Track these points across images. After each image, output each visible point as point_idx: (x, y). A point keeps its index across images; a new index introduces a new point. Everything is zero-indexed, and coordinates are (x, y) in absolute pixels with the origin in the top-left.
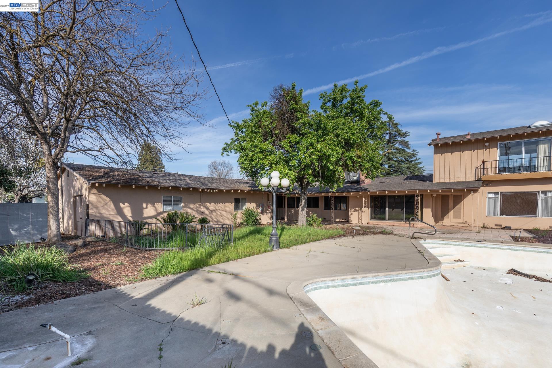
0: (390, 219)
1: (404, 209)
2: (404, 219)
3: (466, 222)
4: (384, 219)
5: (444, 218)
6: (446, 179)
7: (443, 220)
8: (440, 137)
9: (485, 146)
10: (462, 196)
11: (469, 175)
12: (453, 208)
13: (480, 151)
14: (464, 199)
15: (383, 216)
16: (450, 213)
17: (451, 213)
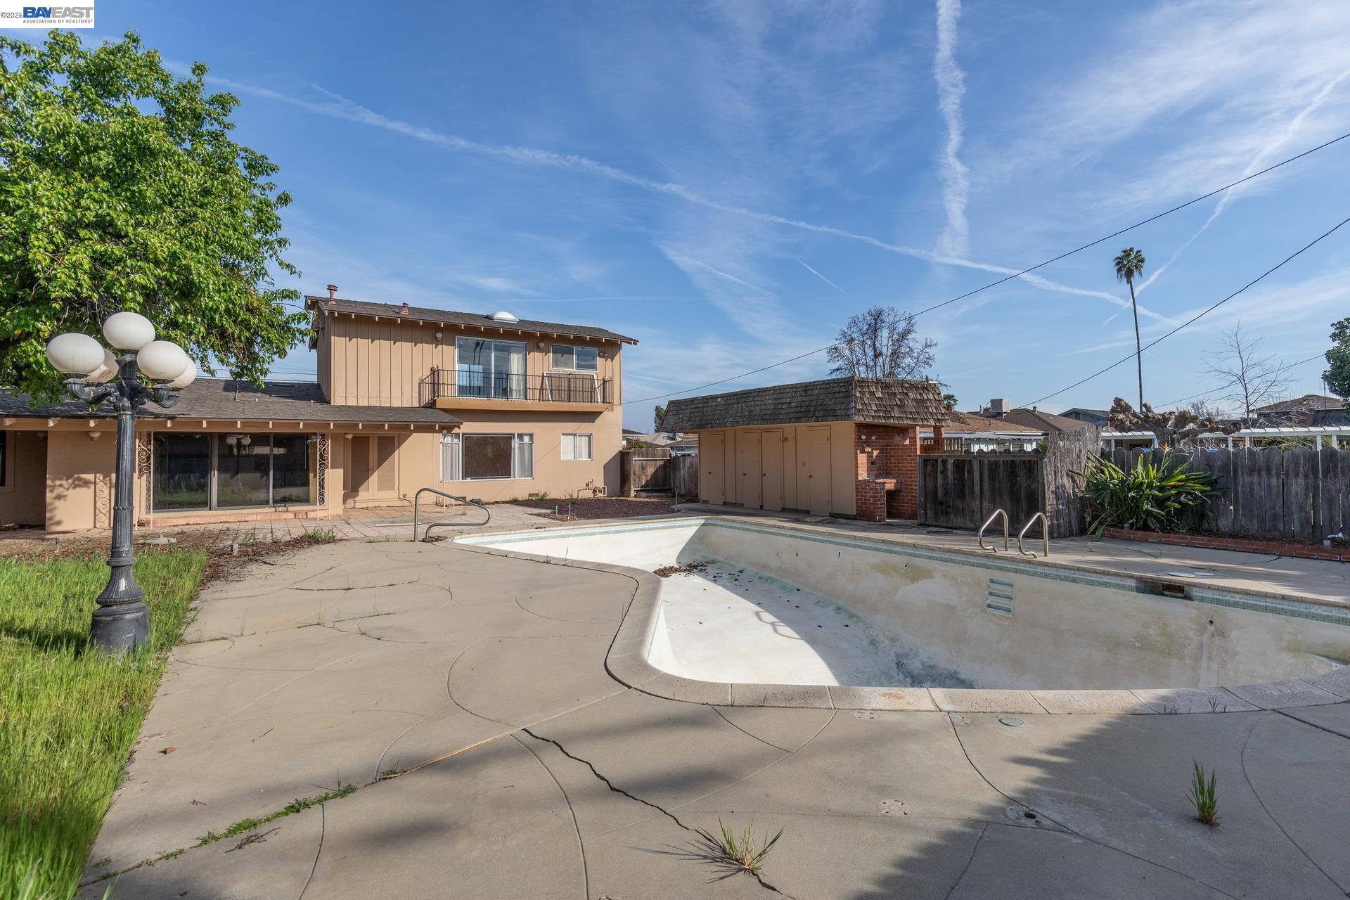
0: (223, 504)
1: (271, 473)
2: (271, 501)
3: (405, 496)
4: (205, 504)
5: (358, 491)
6: (360, 400)
7: (357, 495)
8: (337, 295)
9: (436, 338)
10: (396, 439)
11: (407, 395)
12: (378, 468)
13: (428, 347)
14: (399, 447)
15: (198, 496)
16: (371, 479)
17: (374, 479)
